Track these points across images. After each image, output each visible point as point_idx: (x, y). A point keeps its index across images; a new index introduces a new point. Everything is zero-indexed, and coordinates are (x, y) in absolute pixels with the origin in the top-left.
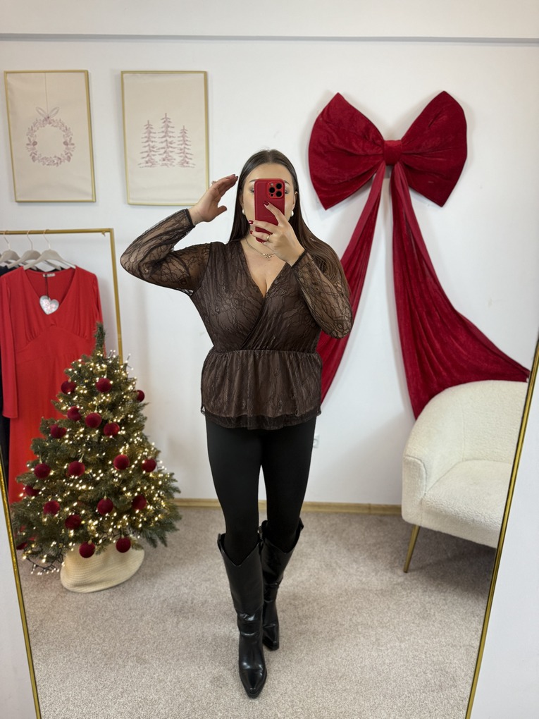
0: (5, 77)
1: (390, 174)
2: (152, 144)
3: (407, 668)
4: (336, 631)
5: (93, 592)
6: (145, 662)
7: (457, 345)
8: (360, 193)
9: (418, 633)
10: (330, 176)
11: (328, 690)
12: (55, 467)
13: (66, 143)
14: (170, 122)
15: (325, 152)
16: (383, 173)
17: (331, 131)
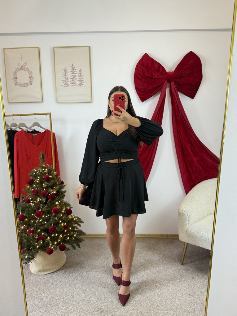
0: (4, 50)
1: (169, 86)
2: (67, 77)
5: (43, 275)
8: (156, 95)
10: (143, 88)
11: (150, 313)
13: (30, 77)
14: (74, 67)
15: (141, 78)
16: (166, 86)
17: (143, 68)
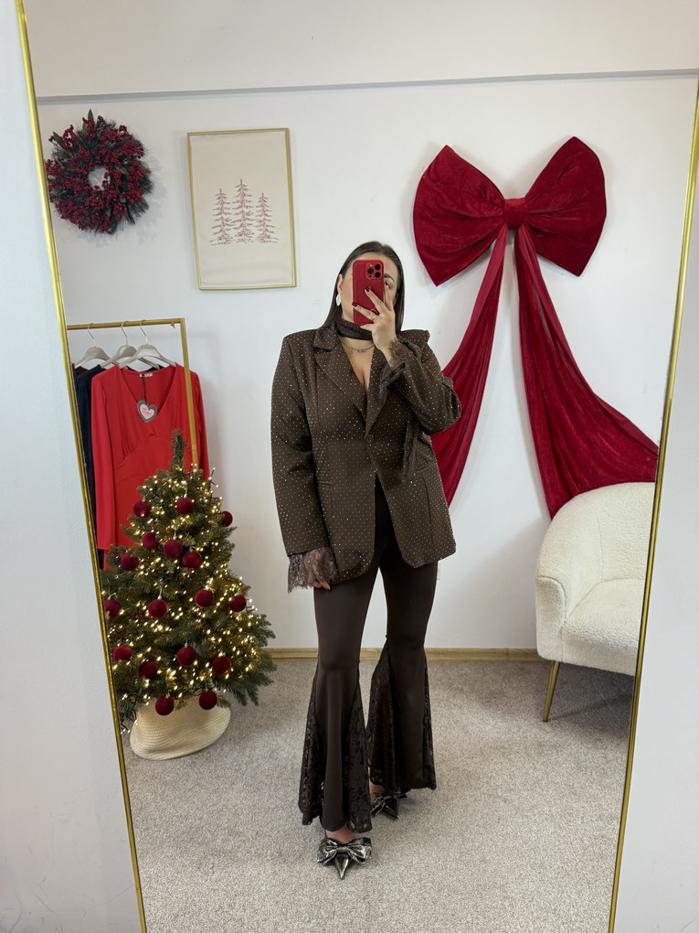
1: (513, 241)
2: (225, 217)
3: (559, 836)
4: (471, 796)
5: (170, 759)
6: (239, 834)
7: (607, 444)
8: (475, 266)
9: (573, 796)
10: (440, 245)
12: (125, 605)
14: (246, 189)
15: (433, 216)
16: (505, 238)
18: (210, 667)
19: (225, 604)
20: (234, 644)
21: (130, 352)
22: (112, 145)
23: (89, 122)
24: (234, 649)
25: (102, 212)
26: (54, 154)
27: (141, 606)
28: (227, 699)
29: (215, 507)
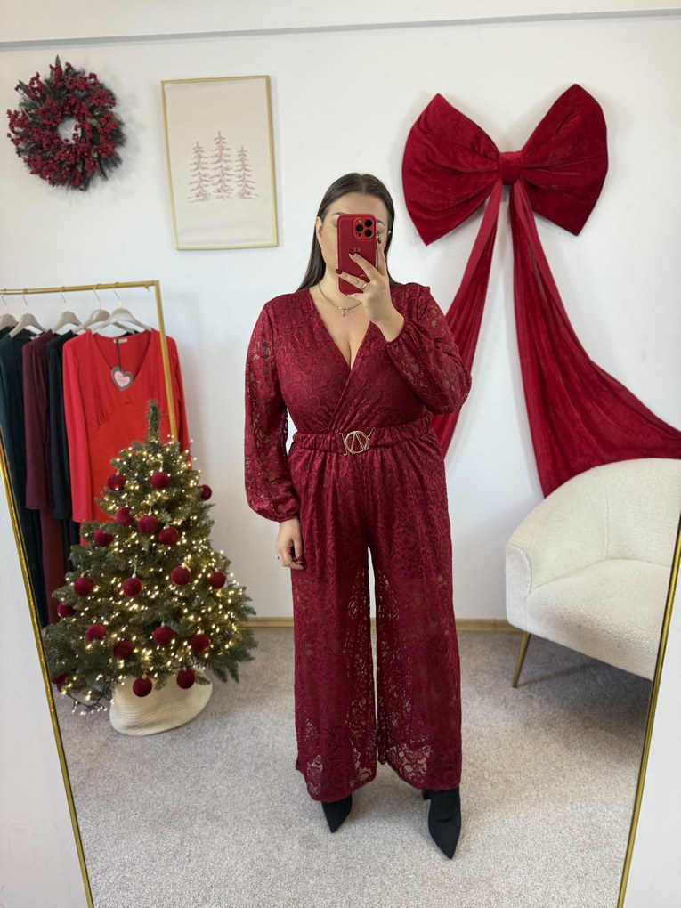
1: (508, 198)
2: (203, 172)
5: (151, 735)
6: (217, 818)
7: (603, 413)
8: (468, 223)
9: (562, 779)
10: (430, 202)
12: (100, 581)
14: (225, 142)
15: (423, 171)
16: (499, 195)
17: (430, 144)
18: (188, 645)
19: (205, 580)
20: (213, 621)
21: (104, 316)
22: (82, 94)
23: (56, 69)
24: (213, 627)
25: (73, 167)
26: (21, 104)
27: (116, 583)
28: (206, 677)
29: (192, 481)
